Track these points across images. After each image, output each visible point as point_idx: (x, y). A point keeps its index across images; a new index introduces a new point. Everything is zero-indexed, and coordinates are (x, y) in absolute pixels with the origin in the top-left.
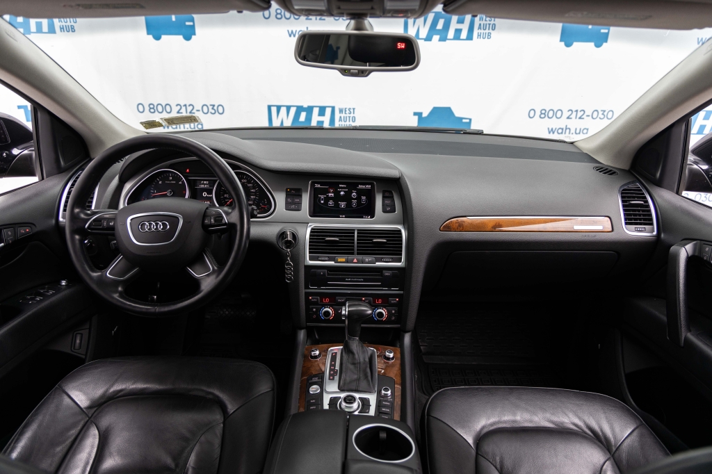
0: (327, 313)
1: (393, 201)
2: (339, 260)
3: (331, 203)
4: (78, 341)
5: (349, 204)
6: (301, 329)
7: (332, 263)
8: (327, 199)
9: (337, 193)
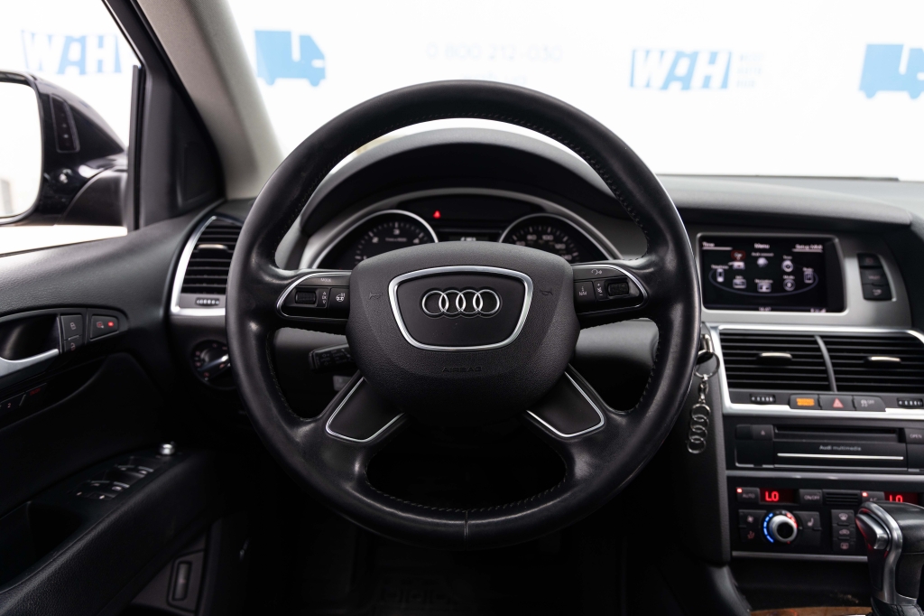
0: (785, 528)
1: (884, 275)
2: (801, 402)
3: (739, 282)
4: (181, 580)
5: (778, 285)
6: (720, 565)
7: (783, 409)
8: (730, 274)
9: (751, 262)
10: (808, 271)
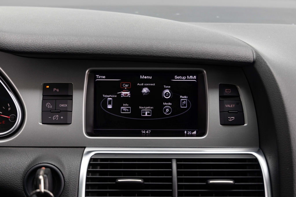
1: (240, 104)
3: (125, 108)
5: (158, 111)
9: (136, 90)
10: (184, 98)
